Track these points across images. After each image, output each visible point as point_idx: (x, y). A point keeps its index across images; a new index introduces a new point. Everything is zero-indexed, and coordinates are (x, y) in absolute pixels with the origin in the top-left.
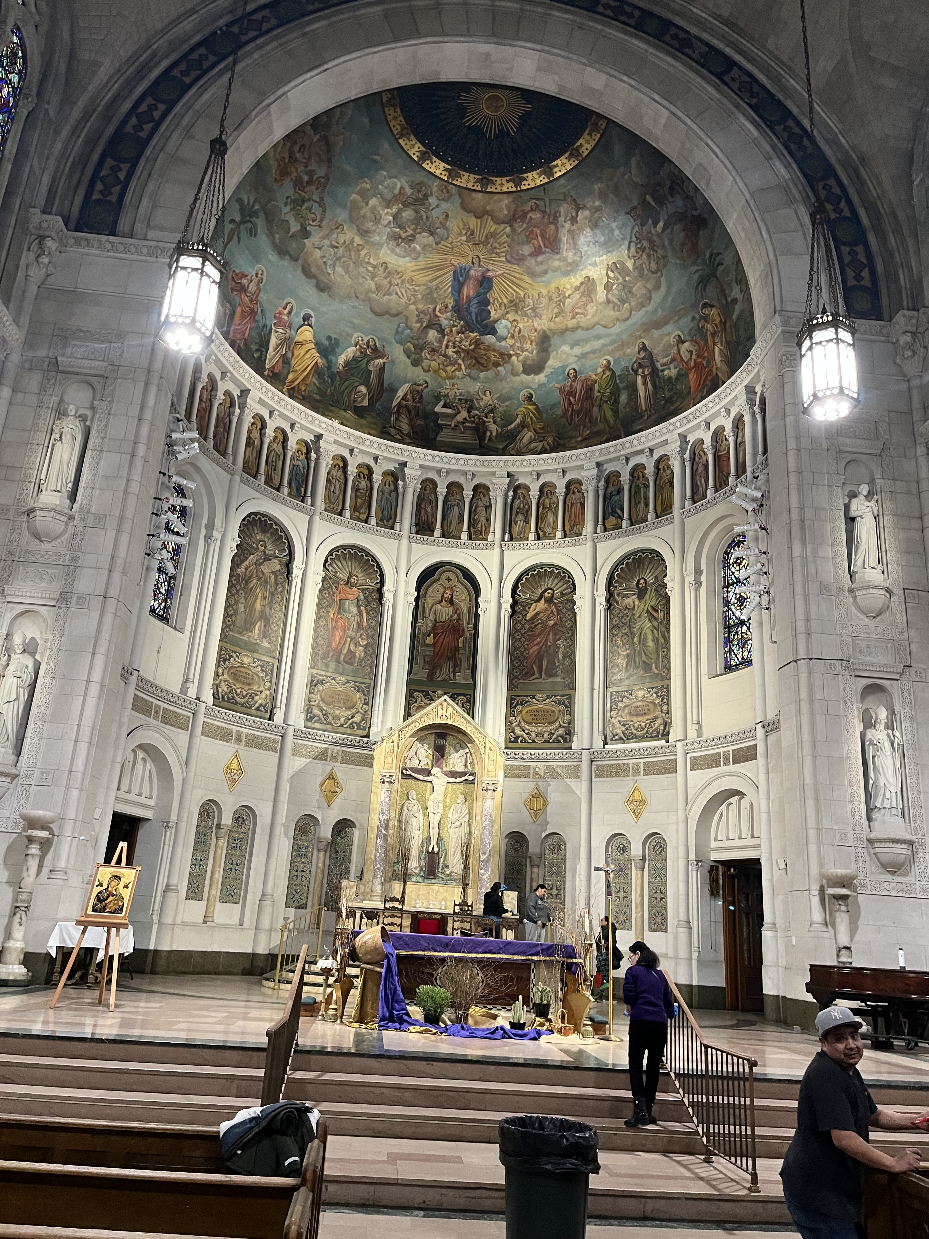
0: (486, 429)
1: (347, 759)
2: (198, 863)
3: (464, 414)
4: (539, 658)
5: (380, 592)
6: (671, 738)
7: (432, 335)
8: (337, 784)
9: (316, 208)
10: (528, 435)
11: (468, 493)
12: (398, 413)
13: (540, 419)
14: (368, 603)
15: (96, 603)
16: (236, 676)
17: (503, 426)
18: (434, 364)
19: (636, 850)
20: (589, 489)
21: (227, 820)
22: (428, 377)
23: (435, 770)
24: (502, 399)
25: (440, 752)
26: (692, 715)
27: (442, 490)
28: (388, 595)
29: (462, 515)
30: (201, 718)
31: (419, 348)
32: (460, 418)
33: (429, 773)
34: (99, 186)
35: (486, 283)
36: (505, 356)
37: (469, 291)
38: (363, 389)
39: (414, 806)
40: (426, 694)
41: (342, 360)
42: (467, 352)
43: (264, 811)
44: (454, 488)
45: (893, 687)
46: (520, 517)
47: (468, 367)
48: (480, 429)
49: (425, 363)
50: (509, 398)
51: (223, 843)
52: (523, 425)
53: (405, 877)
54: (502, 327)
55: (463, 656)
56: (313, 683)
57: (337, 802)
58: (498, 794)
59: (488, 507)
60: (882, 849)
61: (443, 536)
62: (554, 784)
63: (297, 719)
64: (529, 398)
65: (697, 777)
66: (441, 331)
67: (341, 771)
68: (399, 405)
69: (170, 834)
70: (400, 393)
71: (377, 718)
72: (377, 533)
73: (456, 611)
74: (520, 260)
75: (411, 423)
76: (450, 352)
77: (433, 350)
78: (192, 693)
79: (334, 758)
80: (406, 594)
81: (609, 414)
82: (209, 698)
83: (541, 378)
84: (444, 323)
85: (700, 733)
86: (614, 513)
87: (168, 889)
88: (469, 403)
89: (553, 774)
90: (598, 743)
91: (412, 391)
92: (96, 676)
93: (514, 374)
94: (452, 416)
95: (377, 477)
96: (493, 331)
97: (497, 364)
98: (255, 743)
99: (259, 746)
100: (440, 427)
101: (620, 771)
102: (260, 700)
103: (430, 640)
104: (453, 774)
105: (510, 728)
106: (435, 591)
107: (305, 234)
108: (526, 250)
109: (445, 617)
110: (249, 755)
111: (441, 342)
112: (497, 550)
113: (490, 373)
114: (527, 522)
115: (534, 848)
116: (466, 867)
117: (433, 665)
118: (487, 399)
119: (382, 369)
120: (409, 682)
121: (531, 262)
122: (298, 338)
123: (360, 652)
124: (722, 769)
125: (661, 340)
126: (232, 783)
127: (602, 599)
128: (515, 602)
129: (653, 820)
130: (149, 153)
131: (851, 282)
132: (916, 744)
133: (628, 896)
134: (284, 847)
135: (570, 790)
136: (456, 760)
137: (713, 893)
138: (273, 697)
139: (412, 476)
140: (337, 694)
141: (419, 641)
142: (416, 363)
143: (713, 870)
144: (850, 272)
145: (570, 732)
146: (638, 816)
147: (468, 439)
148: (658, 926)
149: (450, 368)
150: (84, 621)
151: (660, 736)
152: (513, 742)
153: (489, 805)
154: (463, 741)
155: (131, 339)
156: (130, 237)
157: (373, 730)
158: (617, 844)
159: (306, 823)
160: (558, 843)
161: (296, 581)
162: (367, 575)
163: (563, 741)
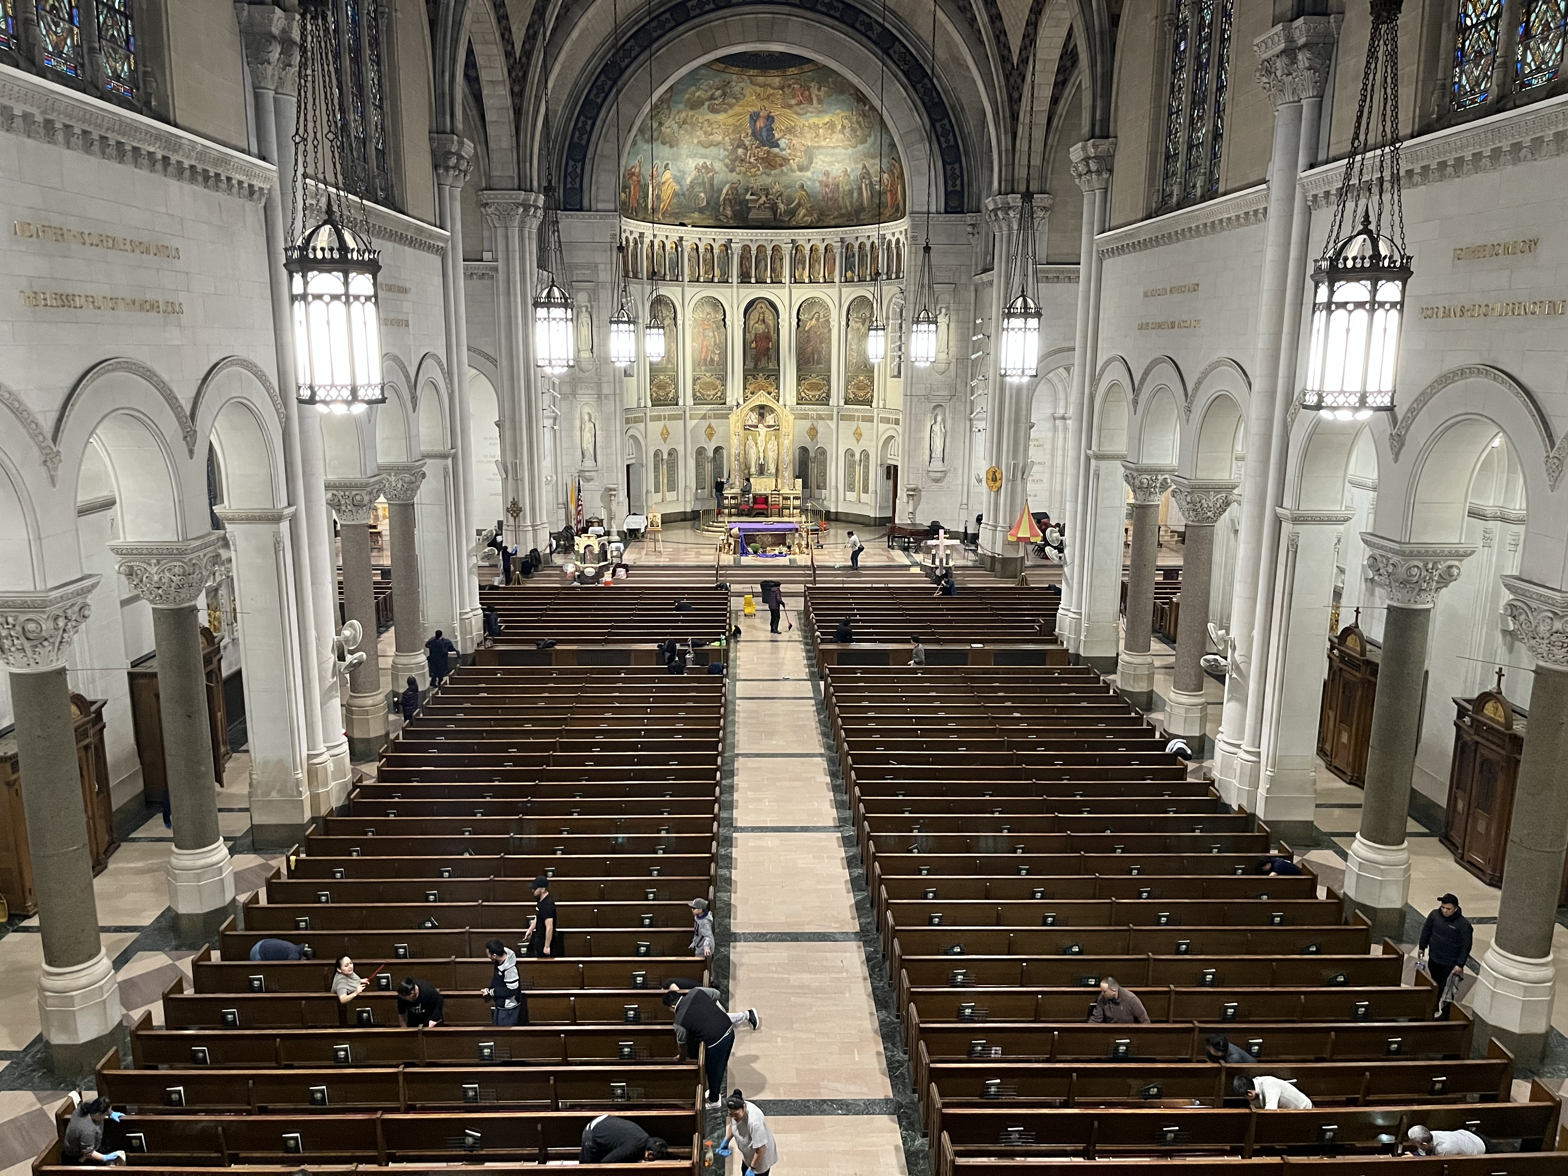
0: (778, 208)
1: (716, 417)
2: (656, 477)
3: (764, 198)
4: (813, 353)
5: (724, 320)
6: (874, 404)
7: (740, 151)
8: (713, 430)
9: (667, 112)
10: (802, 212)
11: (769, 252)
13: (809, 201)
14: (718, 328)
15: (612, 397)
16: (658, 387)
17: (788, 205)
18: (743, 169)
19: (857, 457)
20: (837, 252)
21: (665, 456)
22: (740, 177)
23: (760, 425)
24: (786, 187)
25: (762, 416)
26: (882, 396)
27: (754, 252)
28: (728, 323)
29: (766, 266)
30: (648, 414)
31: (733, 161)
32: (761, 201)
33: (757, 427)
34: (569, 179)
35: (770, 119)
36: (786, 160)
37: (760, 123)
38: (702, 195)
39: (751, 442)
40: (754, 376)
41: (688, 181)
42: (763, 159)
43: (680, 449)
44: (761, 248)
46: (800, 266)
47: (764, 168)
48: (774, 208)
49: (738, 169)
50: (790, 187)
51: (665, 467)
52: (799, 205)
54: (783, 143)
55: (772, 353)
56: (695, 380)
57: (714, 438)
58: (791, 437)
59: (781, 259)
60: (931, 474)
61: (757, 282)
62: (821, 422)
63: (690, 402)
64: (802, 187)
65: (883, 426)
66: (746, 148)
67: (714, 422)
68: (724, 200)
69: (644, 469)
70: (724, 191)
71: (729, 393)
72: (720, 287)
73: (767, 326)
74: (790, 107)
75: (732, 211)
76: (752, 160)
77: (742, 160)
78: (643, 405)
79: (710, 417)
80: (739, 321)
81: (848, 204)
82: (649, 404)
83: (809, 174)
84: (747, 143)
85: (884, 404)
86: (851, 269)
87: (647, 492)
88: (766, 191)
89: (820, 417)
90: (842, 403)
91: (731, 188)
92: (618, 428)
93: (793, 171)
95: (716, 251)
96: (778, 146)
97: (781, 165)
98: (672, 418)
99: (675, 419)
100: (750, 208)
101: (851, 418)
102: (671, 395)
103: (754, 345)
104: (769, 427)
105: (799, 393)
106: (754, 316)
107: (661, 124)
108: (793, 102)
109: (761, 331)
110: (669, 424)
111: (746, 155)
112: (787, 290)
113: (777, 171)
114: (804, 269)
115: (812, 454)
116: (777, 470)
117: (757, 360)
118: (777, 187)
119: (712, 178)
120: (744, 370)
121: (796, 108)
122: (664, 180)
123: (716, 358)
124: (890, 426)
125: (874, 166)
126: (665, 440)
127: (844, 323)
128: (799, 320)
129: (864, 444)
130: (589, 155)
131: (950, 189)
132: (953, 430)
133: (854, 477)
134: (692, 463)
135: (828, 426)
136: (770, 419)
137: (888, 478)
138: (677, 392)
139: (736, 247)
140: (708, 383)
141: (748, 347)
142: (732, 171)
143: (888, 468)
144: (950, 183)
145: (828, 396)
146: (858, 441)
147: (768, 215)
148: (866, 491)
149: (753, 170)
150: (609, 406)
151: (869, 403)
152: (800, 401)
153: (786, 442)
154: (772, 411)
155: (601, 267)
156: (590, 210)
157: (728, 400)
158: (849, 453)
159: (700, 452)
160: (823, 452)
161: (680, 327)
162: (717, 312)
163: (825, 400)
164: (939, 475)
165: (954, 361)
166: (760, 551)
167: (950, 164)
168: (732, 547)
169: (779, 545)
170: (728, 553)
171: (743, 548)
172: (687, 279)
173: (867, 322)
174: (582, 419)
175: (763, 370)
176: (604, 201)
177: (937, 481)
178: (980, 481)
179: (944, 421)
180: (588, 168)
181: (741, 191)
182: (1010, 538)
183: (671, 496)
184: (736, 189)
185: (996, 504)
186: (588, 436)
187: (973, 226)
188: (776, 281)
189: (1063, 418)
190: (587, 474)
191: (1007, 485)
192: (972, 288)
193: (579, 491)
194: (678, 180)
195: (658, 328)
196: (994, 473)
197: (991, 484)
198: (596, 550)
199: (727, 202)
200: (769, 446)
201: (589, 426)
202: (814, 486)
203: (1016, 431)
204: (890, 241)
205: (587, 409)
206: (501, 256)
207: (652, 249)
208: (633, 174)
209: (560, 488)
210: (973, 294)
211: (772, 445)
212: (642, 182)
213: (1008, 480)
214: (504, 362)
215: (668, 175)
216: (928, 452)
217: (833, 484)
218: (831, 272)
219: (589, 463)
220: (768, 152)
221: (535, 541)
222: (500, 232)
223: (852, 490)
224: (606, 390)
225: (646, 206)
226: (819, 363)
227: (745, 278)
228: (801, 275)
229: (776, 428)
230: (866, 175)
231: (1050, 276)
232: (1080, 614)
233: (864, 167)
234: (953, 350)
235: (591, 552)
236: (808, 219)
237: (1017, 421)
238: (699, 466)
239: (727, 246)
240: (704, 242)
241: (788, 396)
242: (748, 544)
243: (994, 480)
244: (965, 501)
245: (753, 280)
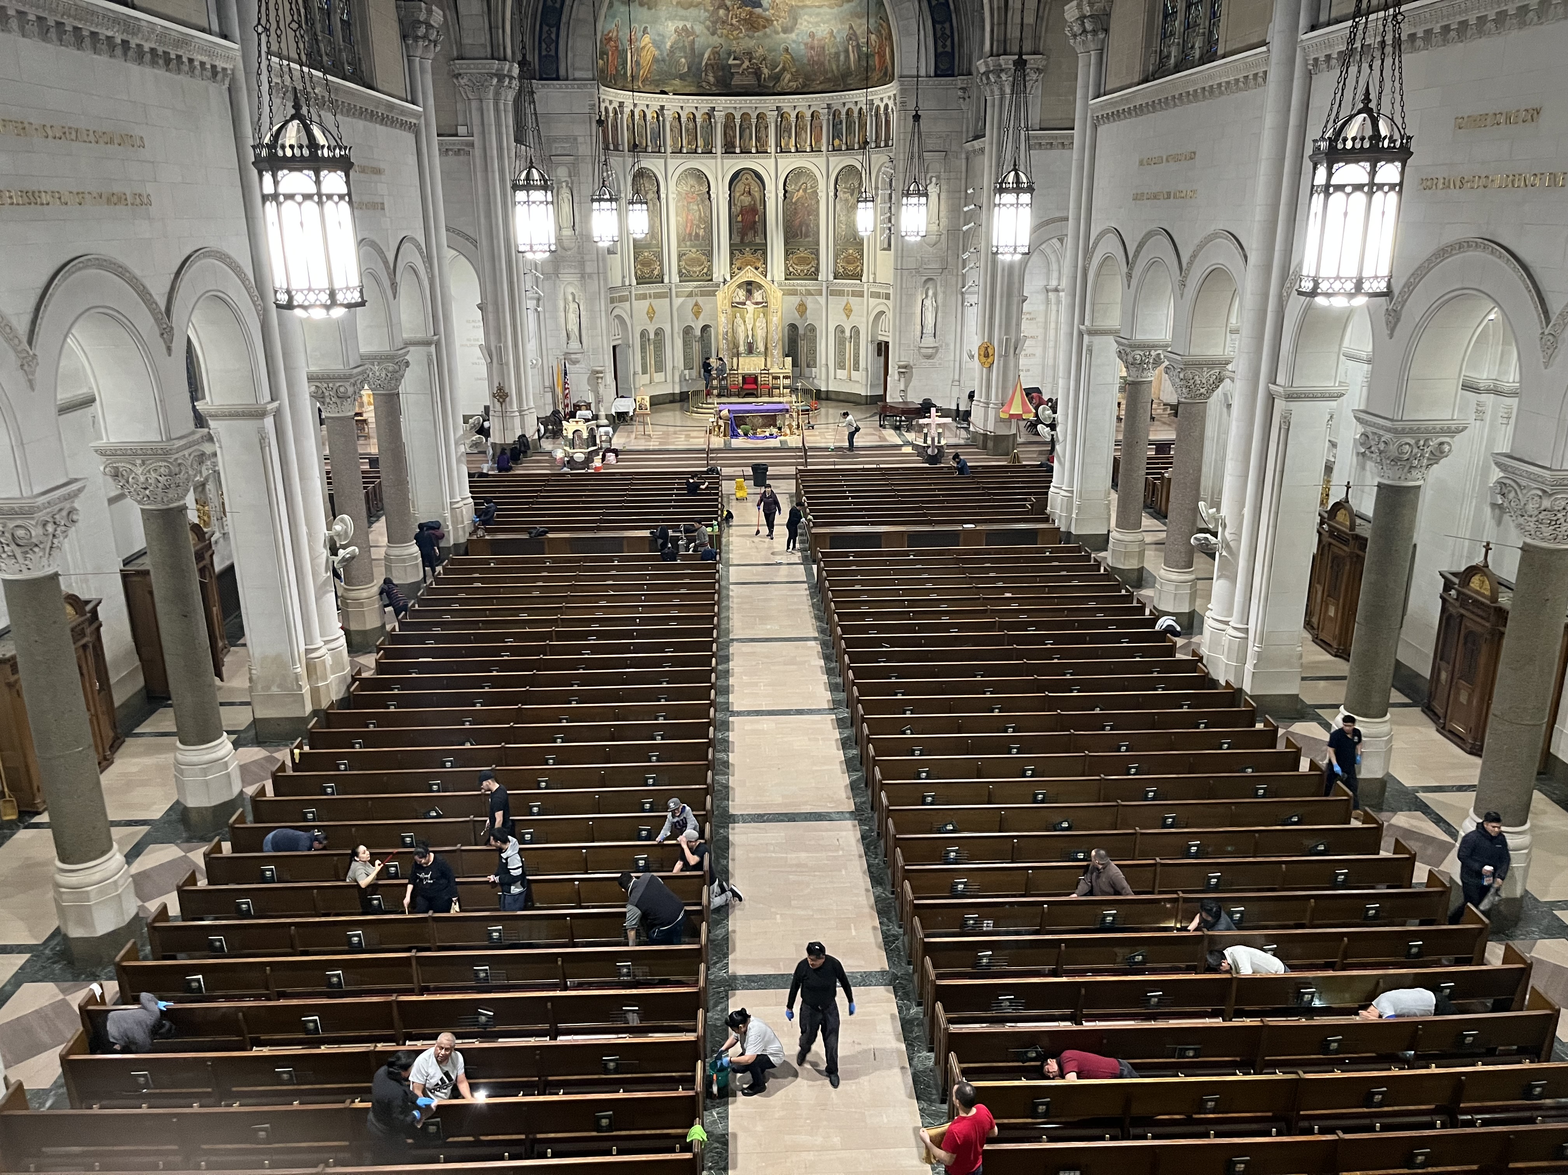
0: (761, 73)
1: (703, 294)
2: (643, 358)
3: (747, 63)
4: (801, 225)
5: (708, 192)
6: (864, 279)
7: (722, 12)
8: (700, 307)
10: (787, 76)
11: (754, 121)
12: (706, 70)
13: (794, 65)
14: (703, 202)
15: (595, 277)
16: (643, 265)
17: (772, 70)
18: (725, 32)
19: (847, 334)
20: (824, 119)
21: (652, 336)
22: (722, 40)
23: (748, 302)
24: (770, 51)
25: (749, 292)
26: (872, 270)
27: (738, 121)
28: (713, 196)
29: (751, 134)
30: (633, 293)
31: (714, 23)
32: (744, 66)
33: (744, 304)
36: (769, 21)
38: (683, 60)
39: (739, 320)
41: (668, 45)
42: (745, 20)
43: (667, 329)
44: (745, 116)
45: (939, 281)
46: (786, 134)
47: (747, 30)
48: (757, 73)
49: (719, 32)
50: (775, 50)
51: (652, 347)
52: (784, 69)
53: (738, 355)
55: (759, 227)
56: (680, 256)
57: (701, 317)
58: (779, 314)
59: (766, 128)
60: (923, 351)
61: (742, 152)
62: (810, 298)
63: (676, 278)
64: (787, 50)
65: (873, 301)
66: (727, 9)
67: (701, 300)
68: (706, 65)
69: (631, 350)
70: (706, 56)
71: (715, 269)
72: (704, 158)
73: (753, 198)
75: (715, 77)
76: (734, 21)
77: (723, 22)
78: (627, 283)
79: (696, 295)
80: (724, 193)
81: (834, 67)
82: (634, 282)
83: (793, 36)
84: (728, 3)
85: (875, 278)
86: (838, 137)
87: (635, 374)
88: (749, 54)
89: (809, 293)
90: (831, 277)
91: (713, 52)
92: (603, 308)
93: (777, 33)
94: (739, 66)
95: (699, 120)
96: (760, 6)
97: (765, 27)
98: (658, 296)
99: (660, 297)
100: (732, 74)
101: (840, 293)
102: (656, 272)
103: (739, 219)
104: (757, 303)
105: (787, 268)
106: (740, 187)
109: (747, 204)
110: (656, 303)
111: (727, 16)
112: (773, 160)
113: (761, 33)
114: (790, 138)
115: (801, 331)
116: (766, 348)
117: (743, 234)
118: (761, 51)
119: (693, 42)
120: (731, 245)
122: (642, 45)
123: (701, 232)
124: (881, 300)
125: (861, 26)
126: (651, 319)
127: (832, 194)
128: (786, 192)
129: (854, 320)
130: (564, 19)
131: (940, 50)
132: (944, 305)
133: (844, 354)
134: (679, 343)
135: (818, 302)
136: (758, 296)
137: (879, 355)
138: (662, 269)
139: (719, 116)
140: (693, 259)
141: (734, 220)
142: (713, 34)
143: (879, 344)
144: (940, 44)
145: (817, 270)
146: (848, 316)
147: (750, 81)
148: (857, 369)
149: (735, 33)
150: (593, 286)
151: (858, 276)
152: (789, 276)
153: (775, 319)
154: (760, 287)
155: (580, 140)
156: (567, 79)
157: (715, 276)
158: (840, 329)
159: (688, 331)
160: (812, 329)
161: (664, 201)
162: (701, 184)
163: (814, 275)
164: (930, 351)
165: (945, 232)
166: (750, 434)
167: (939, 23)
168: (722, 429)
169: (769, 426)
170: (718, 435)
171: (733, 430)
172: (669, 150)
173: (856, 192)
174: (565, 299)
175: (750, 244)
176: (581, 69)
177: (929, 357)
178: (971, 357)
179: (935, 295)
180: (563, 33)
181: (723, 55)
182: (1003, 415)
183: (659, 377)
184: (718, 53)
185: (989, 381)
186: (572, 317)
187: (964, 89)
188: (762, 151)
189: (1056, 290)
190: (573, 356)
191: (999, 360)
192: (963, 156)
193: (566, 374)
194: (657, 45)
195: (641, 203)
196: (986, 348)
197: (984, 359)
198: (585, 435)
199: (709, 67)
200: (758, 324)
201: (573, 306)
202: (804, 365)
203: (1009, 305)
204: (878, 107)
205: (570, 289)
206: (476, 130)
207: (633, 120)
208: (610, 39)
209: (546, 371)
210: (964, 162)
211: (761, 323)
212: (620, 48)
213: (1000, 356)
214: (484, 242)
215: (647, 39)
216: (919, 327)
217: (824, 362)
218: (818, 140)
219: (574, 345)
220: (751, 13)
221: (523, 427)
222: (474, 104)
223: (843, 367)
224: (590, 268)
225: (626, 73)
226: (807, 236)
227: (729, 149)
228: (787, 144)
229: (764, 305)
230: (852, 36)
231: (1043, 142)
232: (1072, 492)
233: (851, 27)
234: (944, 221)
235: (580, 437)
236: (794, 85)
237: (1009, 295)
238: (686, 344)
239: (710, 115)
240: (687, 111)
241: (775, 272)
242: (738, 426)
243: (987, 356)
244: (957, 378)
245: (738, 150)
